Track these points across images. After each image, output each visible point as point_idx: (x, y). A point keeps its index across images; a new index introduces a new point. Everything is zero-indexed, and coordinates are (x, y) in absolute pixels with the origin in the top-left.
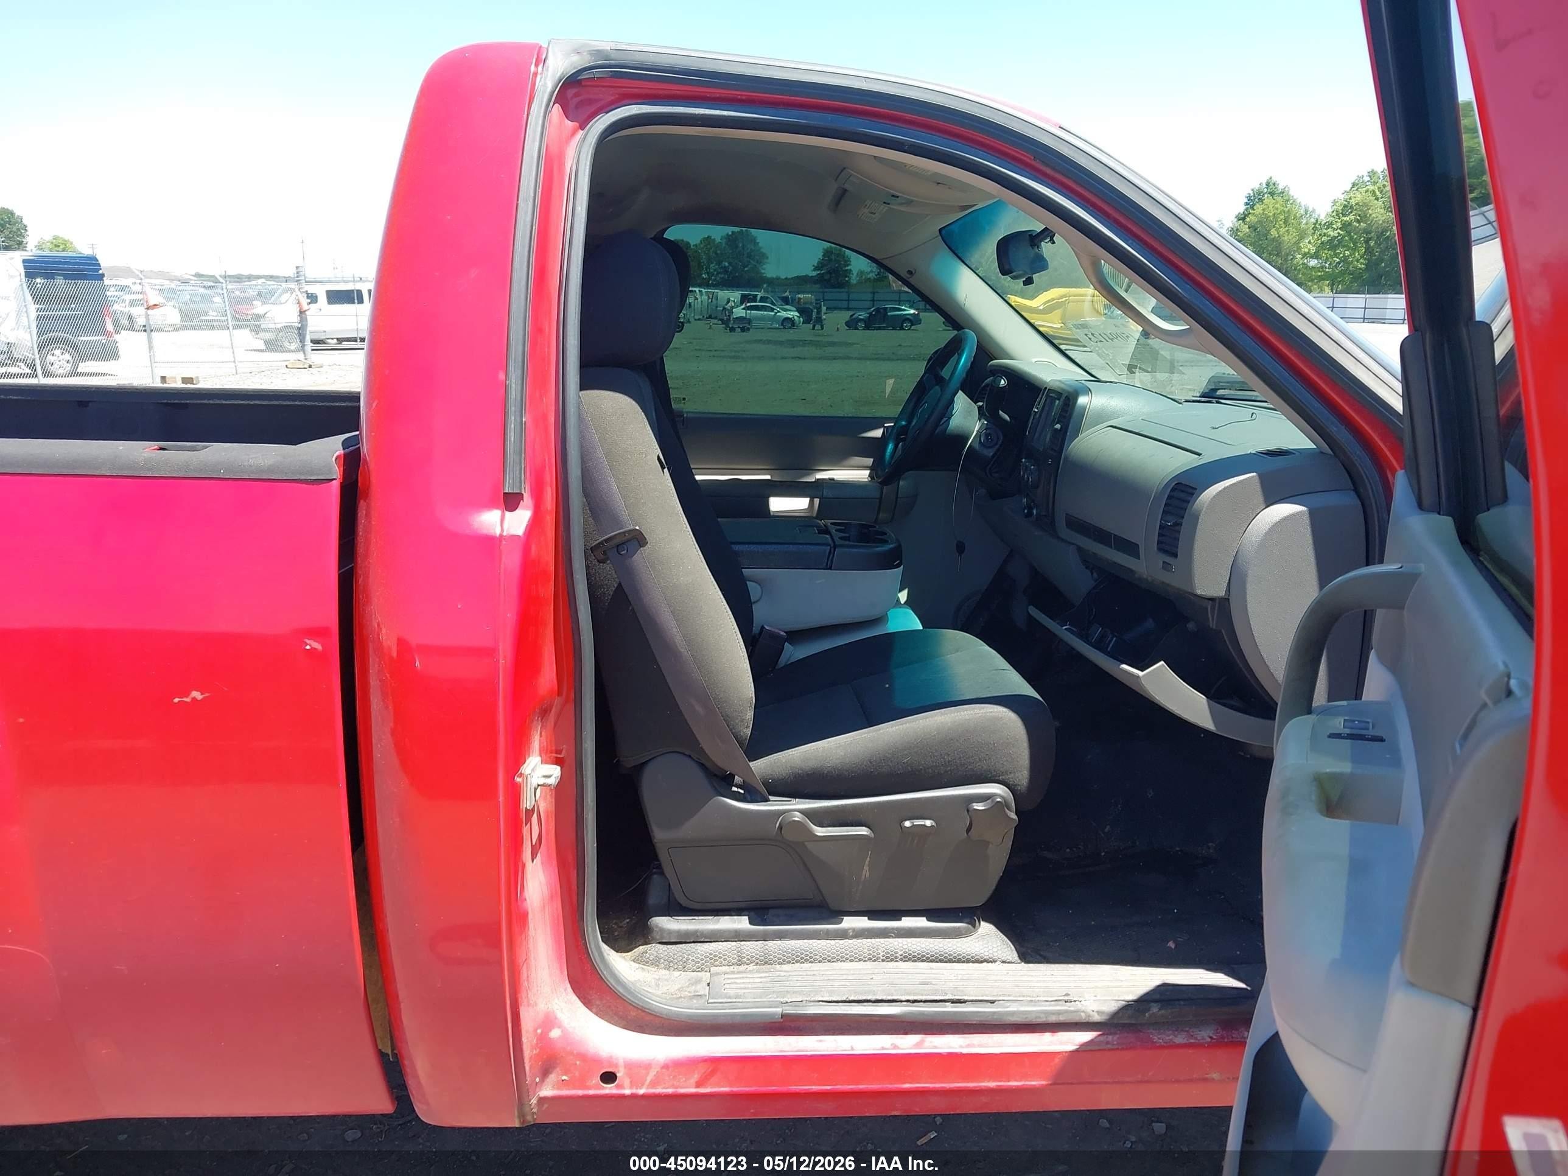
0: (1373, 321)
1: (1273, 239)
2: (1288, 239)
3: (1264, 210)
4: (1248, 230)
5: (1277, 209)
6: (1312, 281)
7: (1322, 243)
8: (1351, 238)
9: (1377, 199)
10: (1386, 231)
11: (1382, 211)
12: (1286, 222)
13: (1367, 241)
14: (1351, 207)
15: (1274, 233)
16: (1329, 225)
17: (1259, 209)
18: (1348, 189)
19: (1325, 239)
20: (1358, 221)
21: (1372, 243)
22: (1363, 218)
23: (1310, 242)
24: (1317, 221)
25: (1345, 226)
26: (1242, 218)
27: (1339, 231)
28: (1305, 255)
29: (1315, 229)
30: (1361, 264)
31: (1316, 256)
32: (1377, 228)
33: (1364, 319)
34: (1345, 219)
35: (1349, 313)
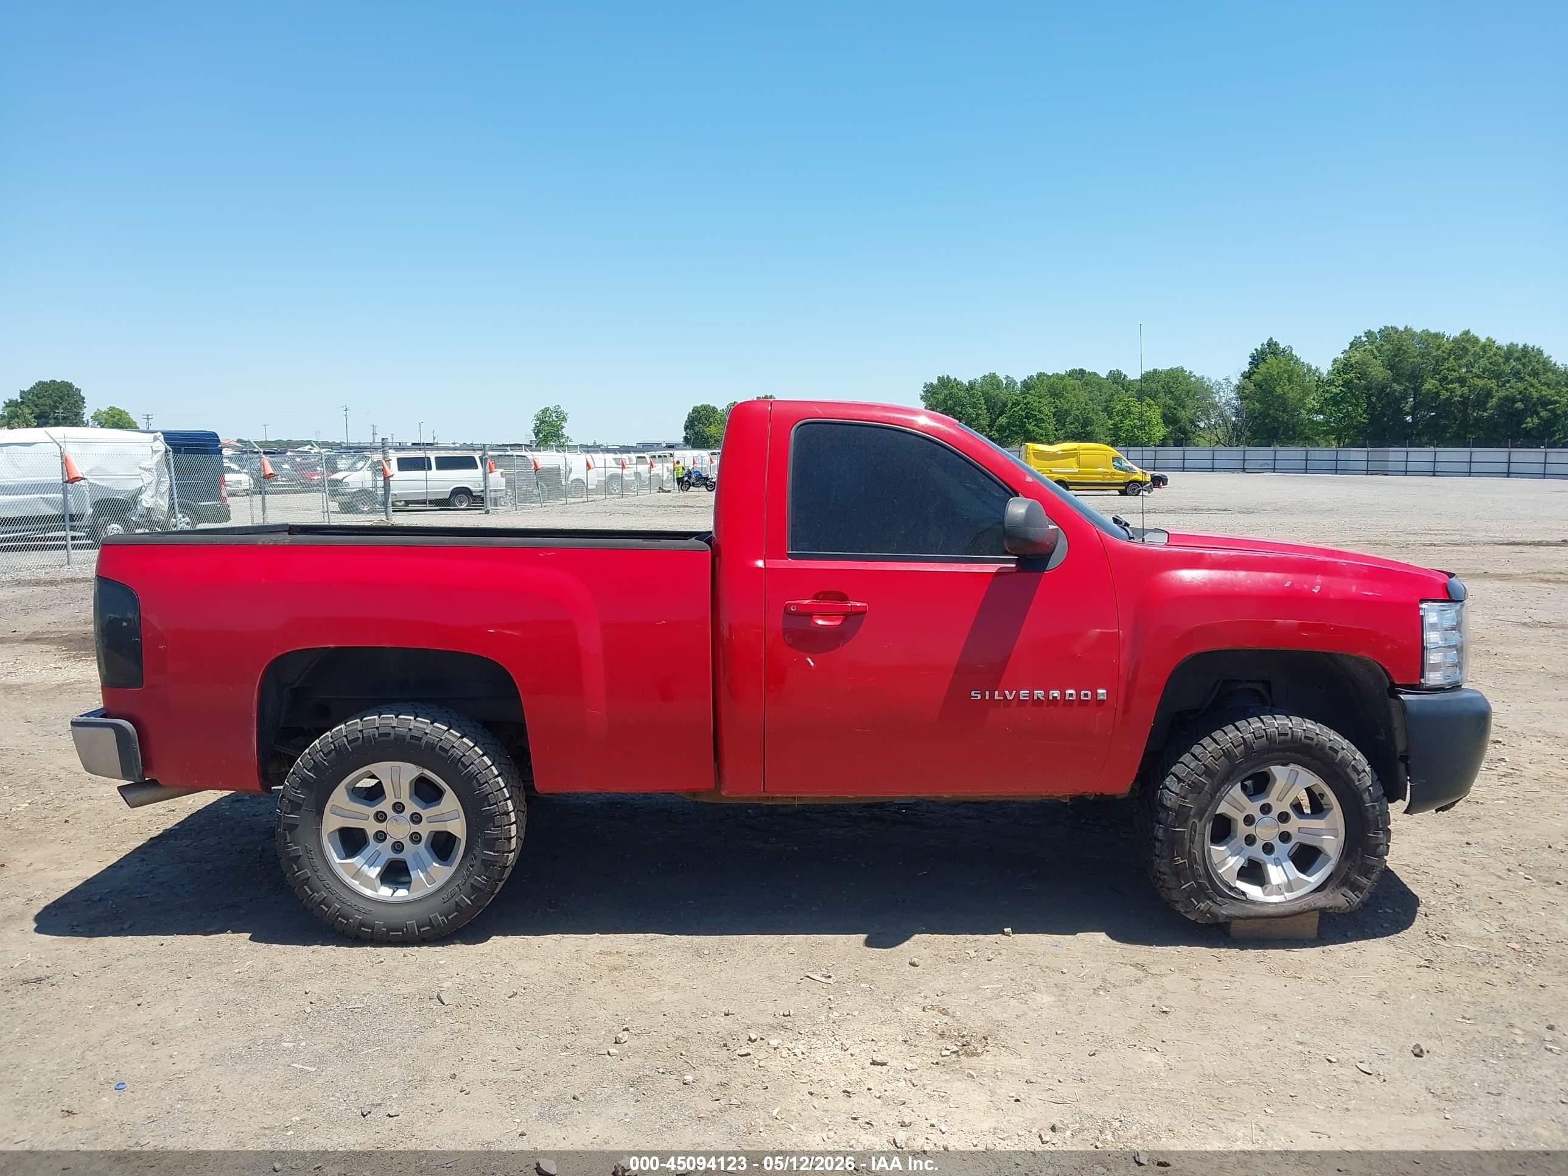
0: (1376, 473)
1: (1278, 397)
2: (1293, 395)
3: (1268, 369)
4: (1253, 388)
5: (1281, 368)
6: (1319, 435)
7: (1325, 399)
8: (1353, 394)
9: (1376, 358)
10: (1387, 388)
11: (1381, 369)
12: (1290, 380)
13: (1368, 398)
14: (1352, 366)
15: (1279, 390)
16: (1331, 383)
17: (1263, 367)
18: (1347, 349)
19: (1327, 395)
20: (1359, 379)
21: (1374, 399)
22: (1362, 375)
23: (1314, 399)
24: (1319, 378)
25: (1347, 384)
26: (1247, 376)
27: (1341, 388)
28: (1309, 411)
29: (1317, 386)
30: (1364, 418)
31: (1320, 412)
32: (1378, 384)
33: (1368, 472)
34: (1346, 376)
35: (1353, 465)
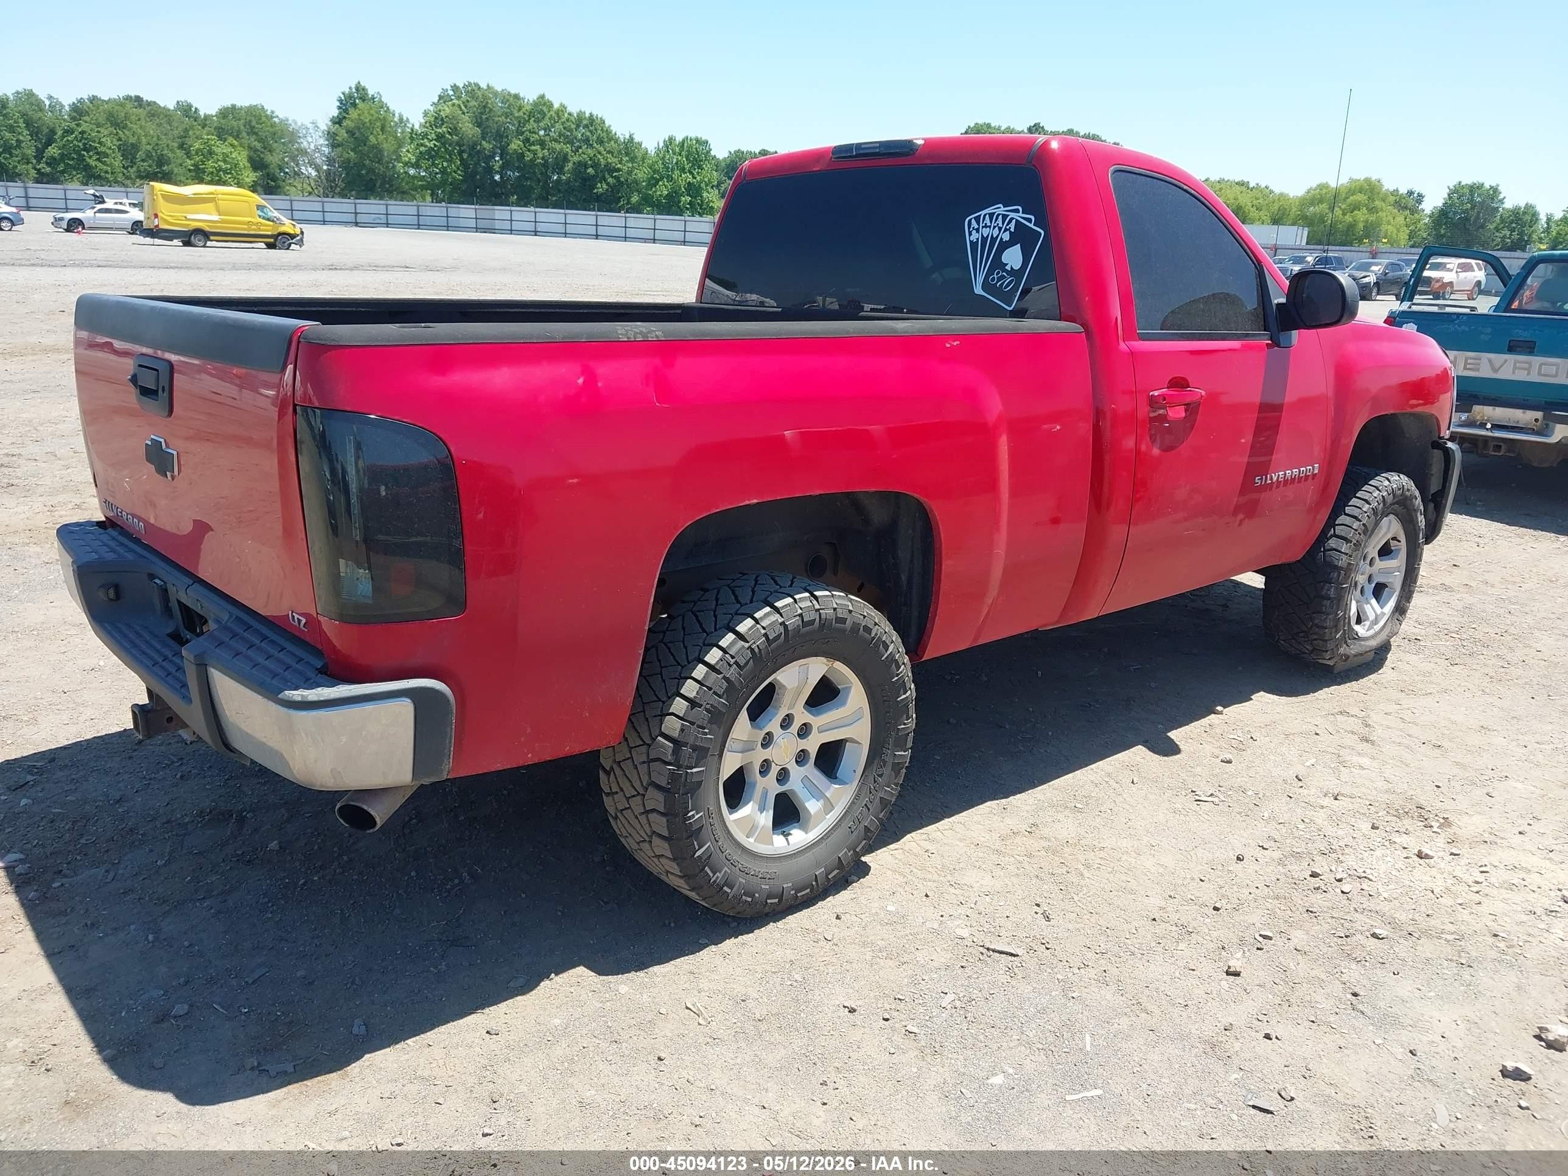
0: (485, 230)
1: (374, 147)
2: (388, 147)
3: (359, 115)
4: (346, 135)
5: (372, 115)
6: (415, 189)
7: (421, 153)
8: (446, 149)
9: (464, 113)
10: (476, 145)
11: (471, 126)
12: (383, 129)
13: (461, 153)
14: (442, 120)
15: (372, 139)
16: (425, 136)
17: (353, 114)
18: (436, 101)
19: (422, 149)
20: (449, 133)
21: (465, 156)
22: (454, 131)
23: (408, 151)
24: (412, 130)
25: (440, 137)
26: (338, 121)
27: (434, 142)
28: (406, 164)
29: (412, 138)
30: (459, 175)
31: (416, 165)
32: (468, 142)
33: (477, 229)
34: (438, 130)
35: (463, 223)
